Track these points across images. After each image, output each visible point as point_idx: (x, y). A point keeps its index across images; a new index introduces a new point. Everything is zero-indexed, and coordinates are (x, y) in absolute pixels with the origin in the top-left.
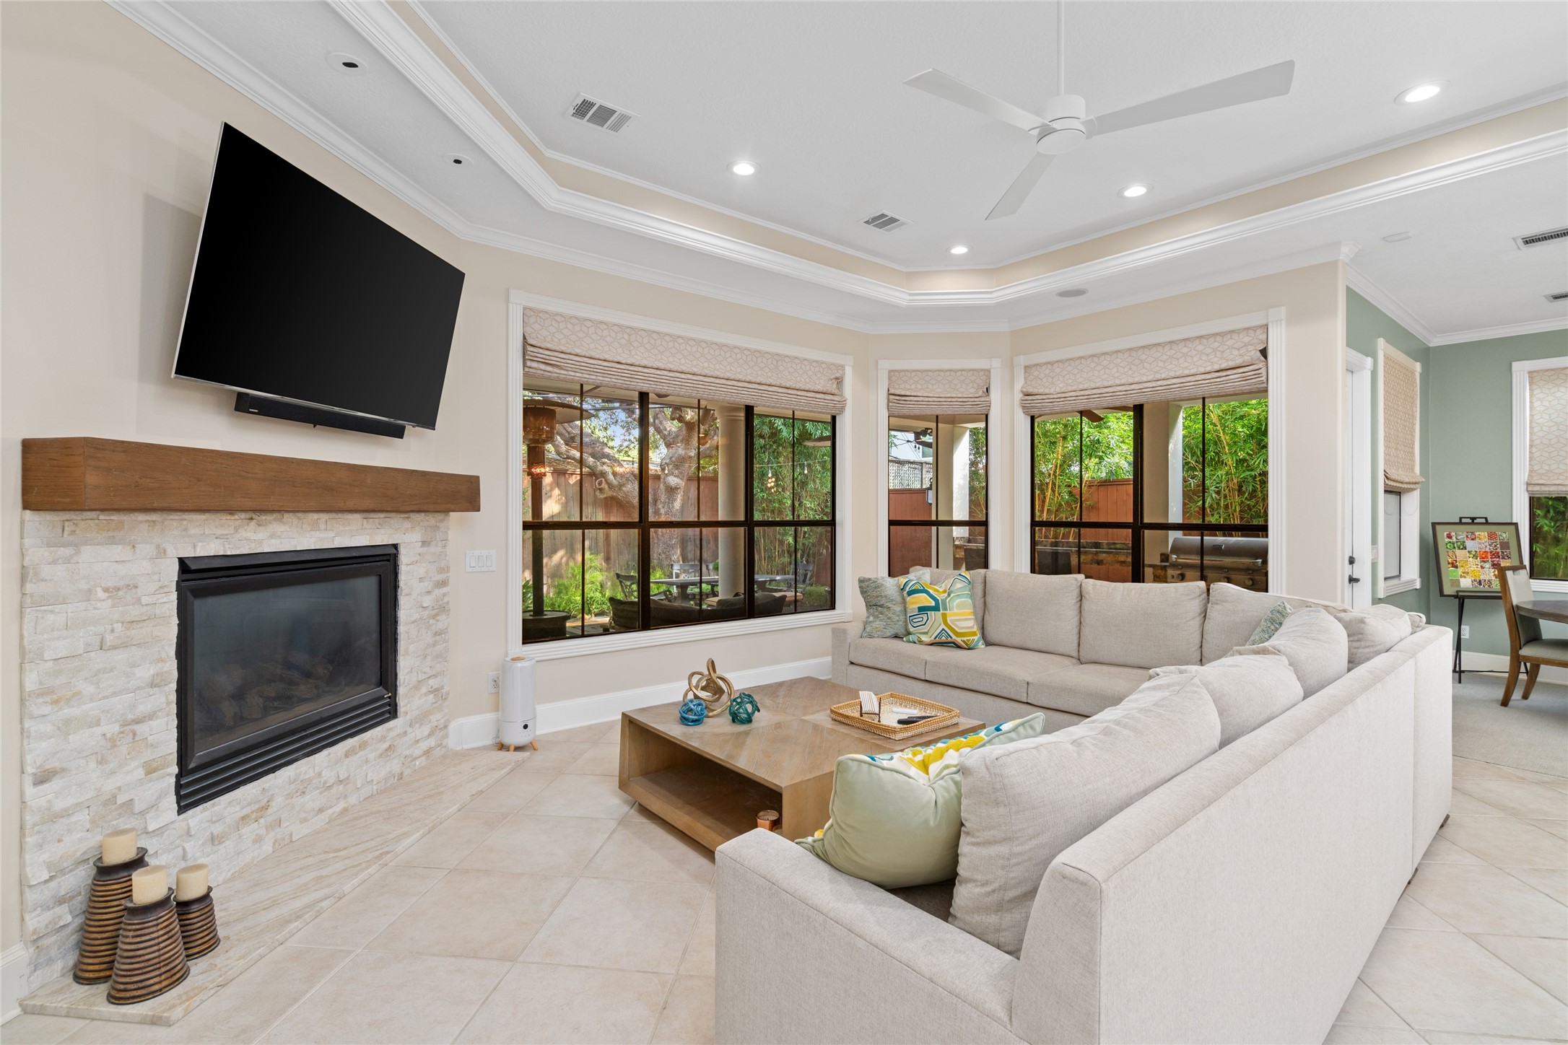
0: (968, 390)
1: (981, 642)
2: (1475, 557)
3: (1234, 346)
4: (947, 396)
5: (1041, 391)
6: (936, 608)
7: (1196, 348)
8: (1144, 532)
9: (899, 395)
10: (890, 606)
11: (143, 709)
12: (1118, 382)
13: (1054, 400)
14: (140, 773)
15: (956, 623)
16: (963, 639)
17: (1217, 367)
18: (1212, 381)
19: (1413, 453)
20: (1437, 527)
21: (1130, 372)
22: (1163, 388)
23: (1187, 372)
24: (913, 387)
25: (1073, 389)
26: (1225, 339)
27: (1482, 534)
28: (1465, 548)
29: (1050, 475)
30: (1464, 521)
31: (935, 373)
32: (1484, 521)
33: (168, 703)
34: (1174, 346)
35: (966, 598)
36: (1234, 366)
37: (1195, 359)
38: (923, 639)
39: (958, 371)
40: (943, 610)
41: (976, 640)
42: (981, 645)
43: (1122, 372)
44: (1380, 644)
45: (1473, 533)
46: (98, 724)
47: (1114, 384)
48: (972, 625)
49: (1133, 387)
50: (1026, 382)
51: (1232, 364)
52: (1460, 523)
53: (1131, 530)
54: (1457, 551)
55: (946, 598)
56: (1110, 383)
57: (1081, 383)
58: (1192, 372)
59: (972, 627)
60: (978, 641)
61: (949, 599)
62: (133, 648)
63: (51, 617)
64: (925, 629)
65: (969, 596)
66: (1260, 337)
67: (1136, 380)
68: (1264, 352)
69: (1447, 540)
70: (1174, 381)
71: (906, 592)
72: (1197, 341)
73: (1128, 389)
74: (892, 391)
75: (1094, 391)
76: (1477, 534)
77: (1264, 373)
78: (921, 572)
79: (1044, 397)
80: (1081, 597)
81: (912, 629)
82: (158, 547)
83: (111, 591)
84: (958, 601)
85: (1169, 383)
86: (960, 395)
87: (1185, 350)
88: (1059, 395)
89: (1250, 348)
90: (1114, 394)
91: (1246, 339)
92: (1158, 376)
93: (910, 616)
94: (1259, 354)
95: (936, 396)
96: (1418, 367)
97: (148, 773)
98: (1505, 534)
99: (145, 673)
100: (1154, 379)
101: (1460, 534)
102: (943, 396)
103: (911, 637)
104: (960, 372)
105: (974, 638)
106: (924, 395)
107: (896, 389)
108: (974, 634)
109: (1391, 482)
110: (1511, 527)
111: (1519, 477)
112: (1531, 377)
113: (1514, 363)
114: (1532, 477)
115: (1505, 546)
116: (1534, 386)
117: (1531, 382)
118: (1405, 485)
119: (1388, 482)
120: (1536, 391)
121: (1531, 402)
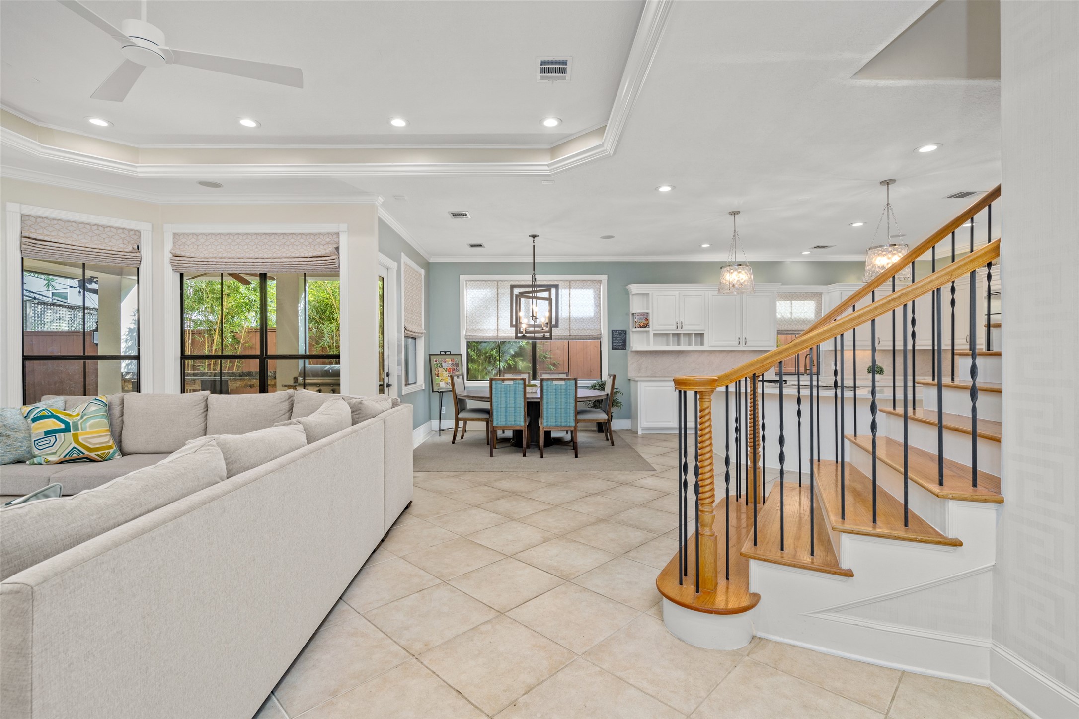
0: (119, 245)
1: (119, 453)
2: (446, 371)
3: (321, 243)
4: (94, 247)
5: (187, 254)
6: (67, 430)
7: (299, 241)
8: (267, 360)
9: (36, 240)
10: (10, 434)
12: (248, 255)
13: (199, 263)
15: (89, 440)
16: (97, 453)
17: (311, 255)
18: (308, 263)
19: (421, 317)
20: (431, 356)
21: (257, 250)
22: (278, 263)
23: (293, 255)
24: (53, 234)
25: (214, 256)
26: (316, 237)
27: (448, 359)
28: (442, 367)
29: (217, 323)
30: (442, 353)
31: (80, 225)
32: (449, 353)
34: (286, 237)
35: (102, 418)
36: (321, 255)
37: (299, 247)
38: (50, 459)
39: (107, 227)
40: (74, 430)
41: (111, 452)
42: (118, 456)
43: (251, 249)
44: (370, 415)
45: (445, 359)
47: (245, 257)
48: (107, 440)
49: (258, 260)
50: (175, 246)
51: (319, 254)
52: (440, 354)
53: (258, 360)
54: (439, 368)
55: (79, 420)
56: (242, 256)
57: (220, 252)
58: (297, 255)
59: (108, 442)
60: (114, 453)
61: (82, 420)
64: (53, 450)
65: (104, 417)
66: (335, 240)
67: (260, 256)
68: (337, 249)
69: (435, 363)
70: (285, 260)
71: (30, 419)
72: (300, 236)
73: (255, 261)
74: (23, 235)
75: (230, 260)
76: (447, 359)
77: (337, 262)
78: (53, 400)
79: (190, 259)
80: (207, 408)
81: (37, 452)
84: (92, 421)
85: (282, 261)
86: (109, 248)
87: (292, 241)
88: (203, 260)
89: (330, 245)
90: (245, 264)
91: (328, 240)
92: (275, 255)
93: (35, 441)
94: (335, 250)
95: (80, 245)
96: (423, 272)
98: (457, 359)
100: (272, 257)
101: (440, 358)
102: (90, 246)
103: (36, 460)
104: (109, 228)
105: (109, 451)
106: (66, 243)
107: (32, 233)
108: (110, 447)
109: (409, 332)
110: (460, 356)
111: (463, 332)
112: (466, 283)
113: (461, 276)
114: (468, 332)
115: (457, 365)
116: (468, 288)
117: (466, 286)
118: (416, 334)
119: (407, 332)
120: (468, 291)
121: (467, 295)
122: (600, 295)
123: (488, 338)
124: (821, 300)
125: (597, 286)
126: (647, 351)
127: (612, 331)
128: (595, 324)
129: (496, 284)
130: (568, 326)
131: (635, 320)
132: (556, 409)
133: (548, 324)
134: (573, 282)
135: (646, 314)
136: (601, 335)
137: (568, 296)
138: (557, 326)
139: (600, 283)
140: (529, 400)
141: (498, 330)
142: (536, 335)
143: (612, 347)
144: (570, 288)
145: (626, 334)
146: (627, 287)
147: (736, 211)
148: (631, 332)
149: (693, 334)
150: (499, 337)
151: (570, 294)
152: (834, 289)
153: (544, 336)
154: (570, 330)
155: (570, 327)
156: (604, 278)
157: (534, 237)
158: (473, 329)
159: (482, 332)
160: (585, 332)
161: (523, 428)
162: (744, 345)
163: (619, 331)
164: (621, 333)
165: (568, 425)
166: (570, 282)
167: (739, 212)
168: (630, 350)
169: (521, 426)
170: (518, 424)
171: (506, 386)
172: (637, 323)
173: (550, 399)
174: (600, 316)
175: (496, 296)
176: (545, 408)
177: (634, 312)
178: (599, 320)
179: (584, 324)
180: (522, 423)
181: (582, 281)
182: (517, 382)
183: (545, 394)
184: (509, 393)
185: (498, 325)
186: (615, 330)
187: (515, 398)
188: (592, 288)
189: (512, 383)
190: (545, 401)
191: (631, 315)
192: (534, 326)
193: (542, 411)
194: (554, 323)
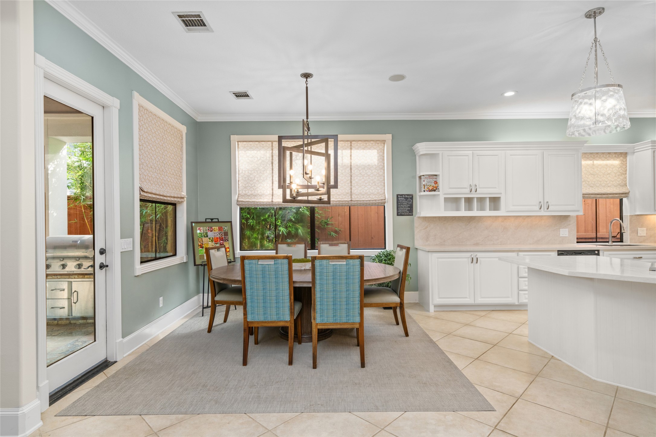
2: (212, 241)
19: (181, 180)
20: (194, 224)
27: (216, 228)
28: (207, 236)
30: (208, 220)
32: (217, 220)
45: (211, 227)
52: (206, 222)
54: (203, 238)
69: (198, 232)
76: (213, 228)
96: (184, 129)
98: (226, 228)
101: (205, 226)
109: (145, 194)
110: (229, 224)
111: (235, 198)
112: (238, 144)
113: (231, 136)
114: (240, 198)
115: (226, 234)
116: (239, 149)
117: (238, 147)
118: (176, 199)
119: (142, 193)
120: (240, 152)
121: (238, 158)
122: (384, 157)
123: (262, 204)
124: (626, 161)
125: (381, 147)
126: (435, 217)
127: (398, 195)
128: (378, 188)
129: (271, 145)
130: (350, 191)
131: (424, 183)
132: (334, 298)
133: (324, 184)
134: (355, 142)
135: (435, 177)
136: (385, 199)
137: (350, 157)
138: (336, 186)
139: (384, 144)
140: (297, 285)
141: (273, 195)
142: (311, 198)
143: (398, 213)
144: (351, 149)
145: (412, 198)
146: (414, 148)
147: (599, 8)
148: (418, 197)
149: (488, 199)
150: (274, 203)
151: (351, 156)
152: (638, 149)
153: (320, 199)
154: (351, 195)
155: (351, 192)
156: (389, 137)
157: (307, 76)
158: (246, 194)
159: (256, 197)
160: (368, 197)
161: (288, 325)
162: (546, 209)
163: (405, 195)
164: (407, 198)
165: (351, 321)
166: (351, 143)
167: (603, 9)
168: (418, 215)
169: (286, 322)
170: (282, 319)
171: (264, 266)
172: (426, 187)
173: (325, 285)
174: (384, 180)
175: (271, 158)
176: (318, 296)
177: (422, 174)
178: (383, 184)
179: (366, 188)
180: (287, 318)
181: (365, 141)
182: (280, 261)
183: (318, 277)
184: (268, 276)
185: (273, 189)
186: (400, 195)
187: (277, 283)
188: (375, 149)
189: (273, 263)
190: (318, 288)
191: (418, 179)
192: (308, 187)
193: (314, 302)
194: (332, 183)
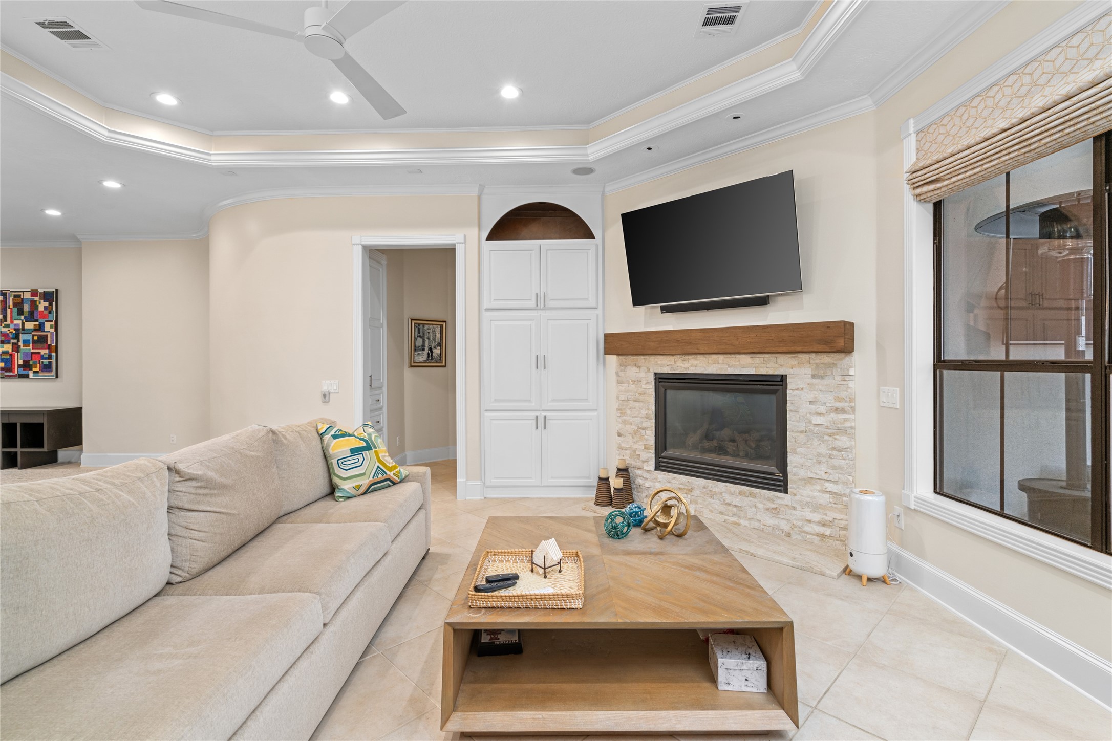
11: (644, 425)
14: (643, 447)
33: (652, 426)
46: (631, 424)
62: (641, 403)
63: (621, 387)
82: (647, 368)
83: (634, 382)
97: (645, 448)
99: (644, 412)
